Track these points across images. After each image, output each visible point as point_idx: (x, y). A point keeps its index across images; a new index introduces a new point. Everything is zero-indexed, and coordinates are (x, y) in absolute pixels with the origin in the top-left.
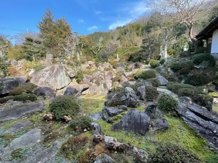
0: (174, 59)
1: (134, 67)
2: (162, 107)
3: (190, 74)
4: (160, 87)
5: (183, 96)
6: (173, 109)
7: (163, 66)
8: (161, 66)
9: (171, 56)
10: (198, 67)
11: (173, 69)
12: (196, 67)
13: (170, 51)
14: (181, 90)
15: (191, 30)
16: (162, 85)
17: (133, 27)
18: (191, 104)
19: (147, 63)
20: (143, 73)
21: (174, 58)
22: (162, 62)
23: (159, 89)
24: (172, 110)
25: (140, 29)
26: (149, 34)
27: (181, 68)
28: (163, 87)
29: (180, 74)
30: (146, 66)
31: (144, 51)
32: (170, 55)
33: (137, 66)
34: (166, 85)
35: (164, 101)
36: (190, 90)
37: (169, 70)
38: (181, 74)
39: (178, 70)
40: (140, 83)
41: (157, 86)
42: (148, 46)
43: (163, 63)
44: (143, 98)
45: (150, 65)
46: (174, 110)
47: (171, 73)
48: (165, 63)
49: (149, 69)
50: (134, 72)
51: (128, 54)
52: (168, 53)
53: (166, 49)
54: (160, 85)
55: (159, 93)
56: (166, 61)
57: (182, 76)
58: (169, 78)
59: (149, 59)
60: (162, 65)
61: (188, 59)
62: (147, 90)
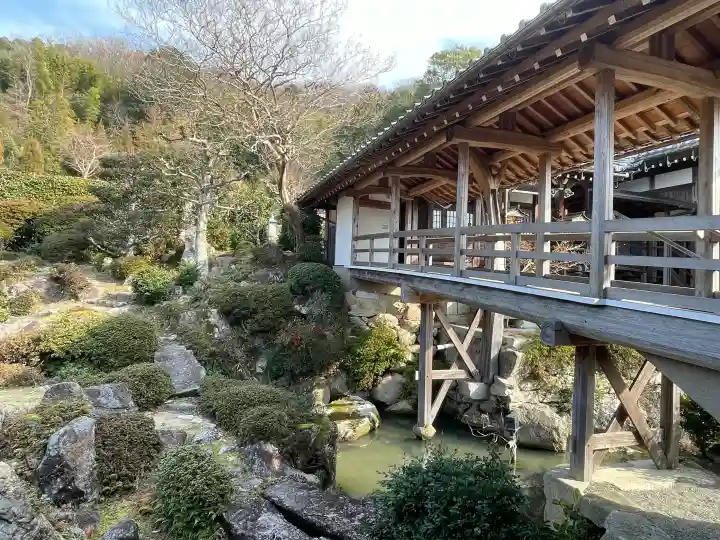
0: (233, 266)
1: (41, 290)
2: (171, 517)
3: (283, 338)
4: (168, 408)
5: (252, 443)
6: (214, 516)
7: (188, 298)
8: (182, 299)
9: (224, 253)
10: (304, 312)
11: (226, 314)
12: (297, 307)
13: (217, 232)
14: (248, 417)
15: (285, 175)
16: (181, 396)
17: (54, 66)
18: (278, 474)
19: (119, 276)
20: (93, 334)
21: (234, 263)
22: (187, 280)
23: (163, 420)
24: (212, 524)
25: (96, 92)
26: (137, 128)
27: (255, 312)
28: (184, 403)
29: (252, 334)
30: (113, 288)
31: (108, 213)
32: (220, 248)
33: (61, 287)
34: (194, 394)
35: (178, 489)
36: (277, 411)
37: (214, 317)
38: (254, 334)
39: (245, 317)
40: (65, 403)
41: (156, 404)
42: (126, 195)
43: (192, 284)
44: (81, 486)
45: (130, 288)
46: (220, 518)
47: (221, 329)
48: (197, 285)
49: (125, 309)
50: (43, 325)
51: (13, 212)
52: (213, 238)
53: (203, 226)
54: (172, 397)
55: (163, 440)
56: (204, 273)
57: (258, 342)
58: (213, 354)
59: (131, 253)
60: (185, 293)
61: (277, 274)
62: (105, 438)
